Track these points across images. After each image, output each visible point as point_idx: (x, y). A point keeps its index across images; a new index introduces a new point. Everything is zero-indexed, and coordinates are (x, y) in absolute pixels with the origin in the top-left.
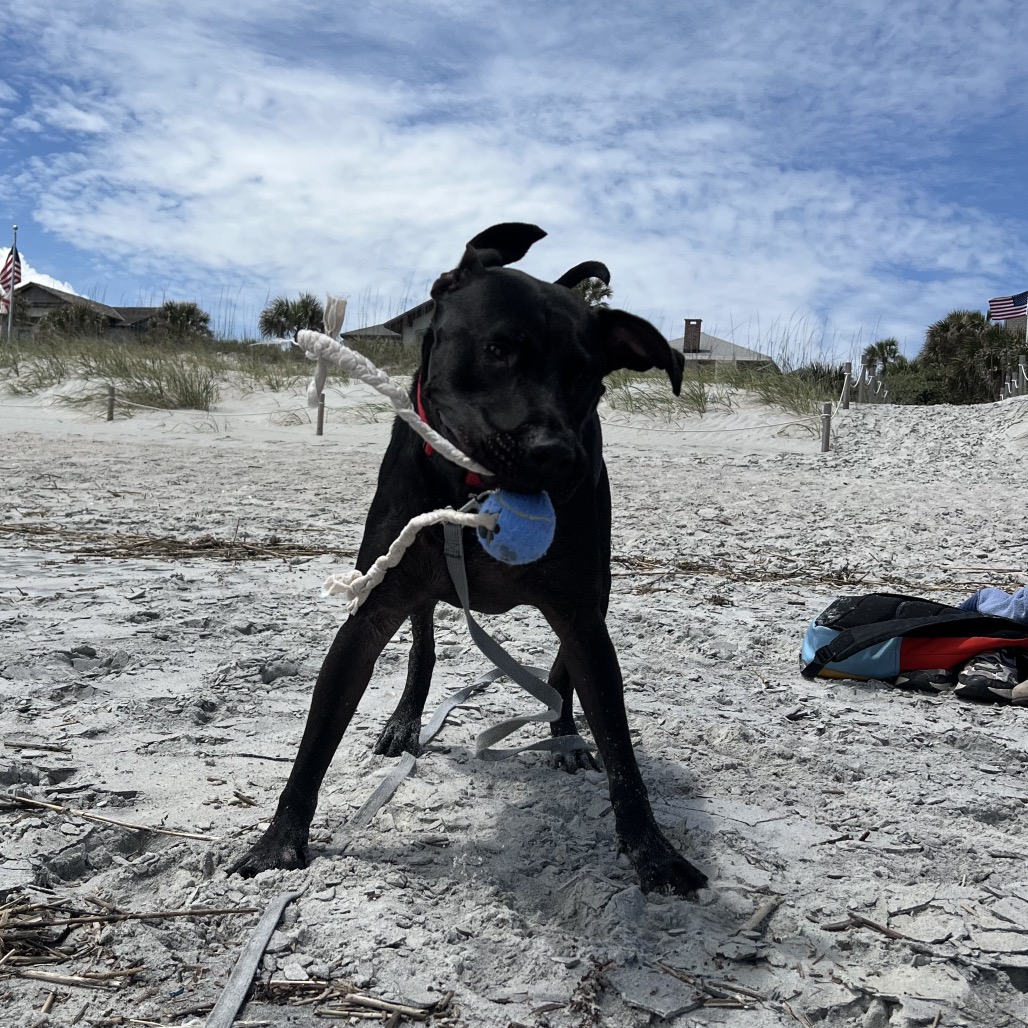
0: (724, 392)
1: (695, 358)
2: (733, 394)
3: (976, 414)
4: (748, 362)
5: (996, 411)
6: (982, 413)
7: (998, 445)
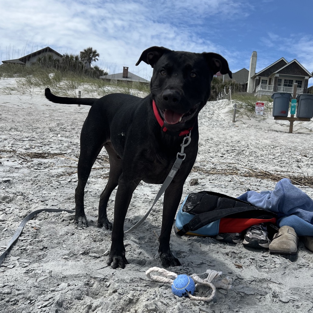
0: (136, 92)
1: (126, 80)
2: (139, 93)
3: (212, 105)
4: (144, 83)
5: (217, 104)
6: (214, 104)
7: (219, 115)
